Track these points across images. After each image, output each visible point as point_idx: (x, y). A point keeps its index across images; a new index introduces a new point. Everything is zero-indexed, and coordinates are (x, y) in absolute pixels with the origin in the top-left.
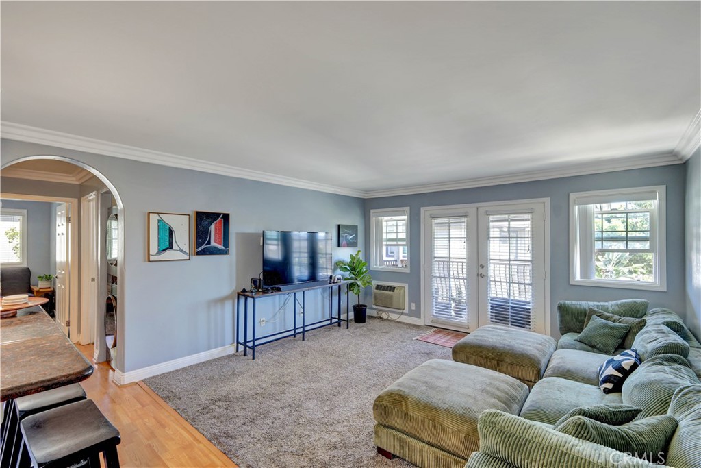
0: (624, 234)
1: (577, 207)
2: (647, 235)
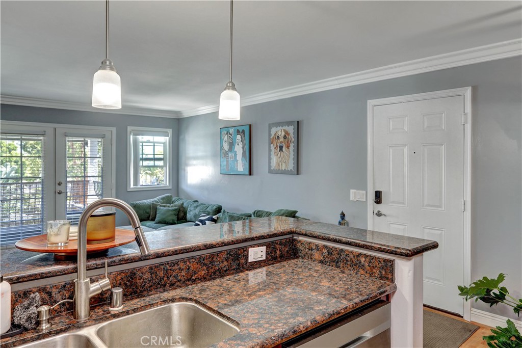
0: (152, 157)
1: (131, 136)
2: (162, 157)
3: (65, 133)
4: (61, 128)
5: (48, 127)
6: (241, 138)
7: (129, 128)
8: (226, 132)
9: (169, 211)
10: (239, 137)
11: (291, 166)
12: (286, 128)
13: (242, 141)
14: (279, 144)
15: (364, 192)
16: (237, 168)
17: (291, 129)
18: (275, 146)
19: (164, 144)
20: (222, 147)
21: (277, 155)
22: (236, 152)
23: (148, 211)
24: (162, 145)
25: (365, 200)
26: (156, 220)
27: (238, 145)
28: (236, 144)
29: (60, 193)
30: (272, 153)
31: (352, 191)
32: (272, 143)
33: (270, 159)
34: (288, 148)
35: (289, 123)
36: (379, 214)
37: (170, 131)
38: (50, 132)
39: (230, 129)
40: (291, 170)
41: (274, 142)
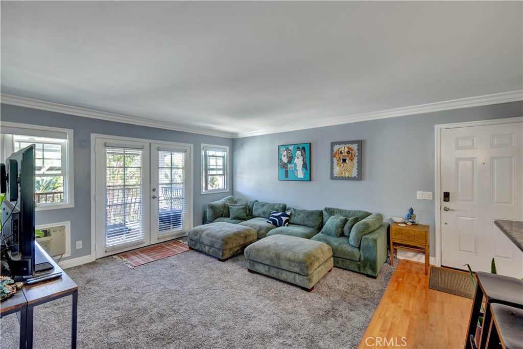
3: (158, 148)
4: (155, 143)
5: (145, 142)
6: (301, 153)
7: (202, 145)
8: (285, 149)
9: (239, 209)
10: (299, 152)
11: (354, 173)
12: (350, 146)
13: (302, 155)
14: (342, 158)
15: (432, 193)
16: (297, 176)
17: (355, 147)
18: (338, 159)
19: (223, 157)
20: (280, 160)
21: (340, 166)
22: (296, 163)
23: (221, 209)
24: (222, 158)
25: (432, 199)
26: (231, 217)
27: (298, 158)
28: (296, 158)
29: (154, 197)
30: (335, 164)
31: (418, 192)
32: (334, 157)
33: (332, 168)
34: (352, 160)
35: (352, 142)
36: (446, 209)
37: (227, 148)
38: (147, 146)
39: (289, 146)
40: (355, 177)
41: (337, 156)
